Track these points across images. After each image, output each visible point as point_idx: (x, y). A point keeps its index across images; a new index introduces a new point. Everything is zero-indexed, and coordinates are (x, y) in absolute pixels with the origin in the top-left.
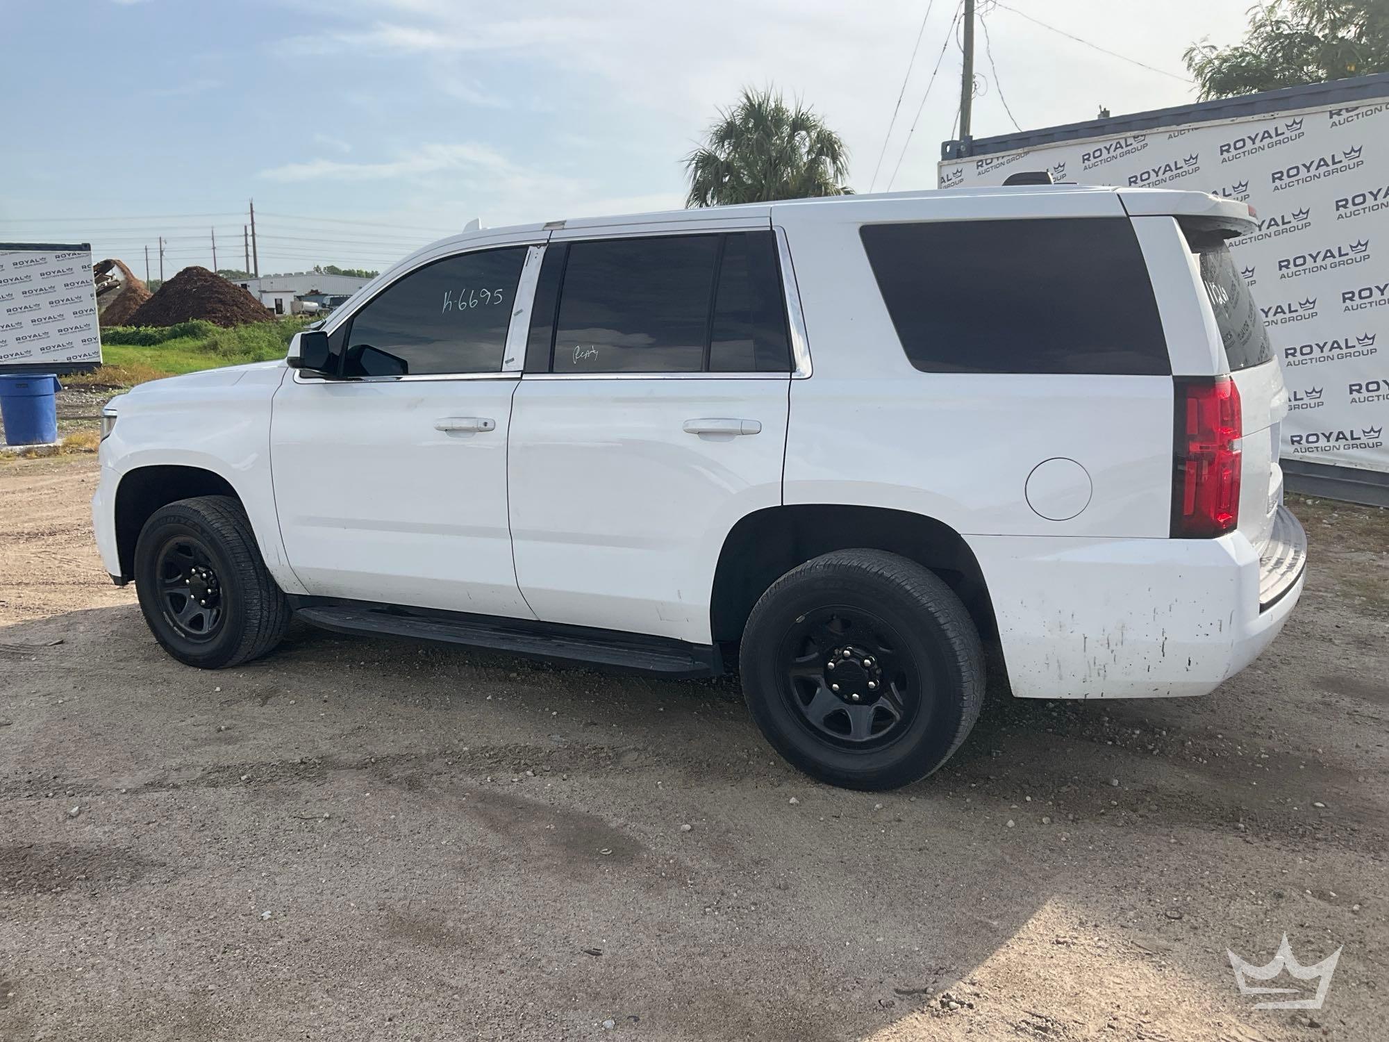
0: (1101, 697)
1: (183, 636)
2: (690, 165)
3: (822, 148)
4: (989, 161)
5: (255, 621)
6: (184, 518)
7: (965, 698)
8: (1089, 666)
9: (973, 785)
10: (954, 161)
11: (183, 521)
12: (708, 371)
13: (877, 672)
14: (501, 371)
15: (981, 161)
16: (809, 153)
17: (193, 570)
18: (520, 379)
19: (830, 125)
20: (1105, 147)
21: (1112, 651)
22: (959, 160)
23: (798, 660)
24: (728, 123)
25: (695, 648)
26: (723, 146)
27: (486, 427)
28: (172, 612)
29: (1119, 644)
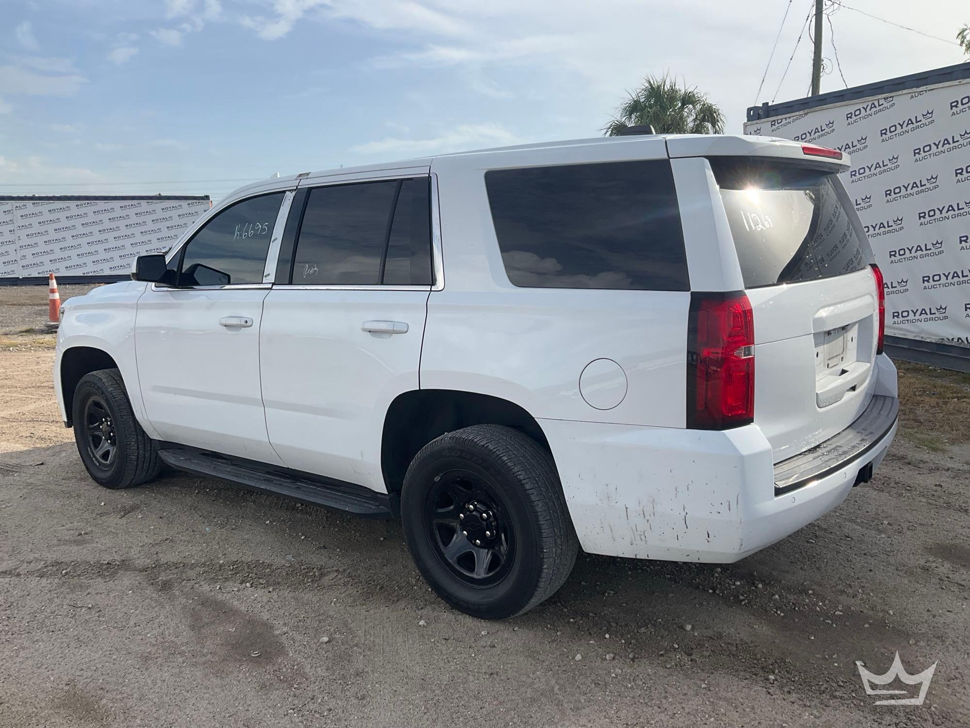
0: (647, 558)
1: (98, 464)
2: (607, 132)
3: (704, 116)
4: (779, 121)
5: (133, 457)
6: (94, 383)
7: (545, 550)
8: (633, 532)
9: (572, 620)
10: (755, 122)
11: (93, 385)
12: (382, 284)
13: (493, 524)
14: (262, 283)
15: (774, 121)
16: (695, 120)
17: (104, 419)
18: (271, 289)
19: (711, 100)
20: (863, 108)
21: (648, 521)
22: (758, 121)
23: (440, 511)
24: (635, 101)
25: (379, 495)
26: (631, 118)
27: (247, 324)
28: (92, 448)
29: (652, 515)
